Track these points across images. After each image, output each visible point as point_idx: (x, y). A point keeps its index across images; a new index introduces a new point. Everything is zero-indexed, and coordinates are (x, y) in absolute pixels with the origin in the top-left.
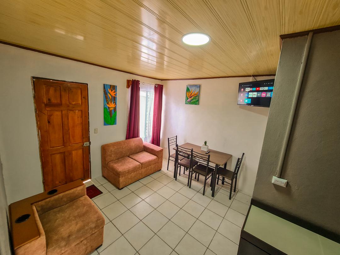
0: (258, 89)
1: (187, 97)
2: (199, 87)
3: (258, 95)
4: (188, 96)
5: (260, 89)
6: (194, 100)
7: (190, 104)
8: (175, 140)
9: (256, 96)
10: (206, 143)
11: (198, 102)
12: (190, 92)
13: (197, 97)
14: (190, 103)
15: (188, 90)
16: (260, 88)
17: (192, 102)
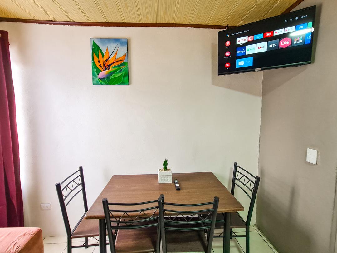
0: (268, 34)
1: (96, 67)
2: (126, 43)
3: (271, 46)
4: (98, 64)
5: (275, 34)
6: (117, 75)
7: (107, 84)
8: (78, 180)
9: (265, 50)
10: (165, 164)
11: (126, 79)
12: (103, 56)
13: (124, 67)
14: (107, 81)
15: (96, 50)
16: (275, 32)
17: (111, 78)
